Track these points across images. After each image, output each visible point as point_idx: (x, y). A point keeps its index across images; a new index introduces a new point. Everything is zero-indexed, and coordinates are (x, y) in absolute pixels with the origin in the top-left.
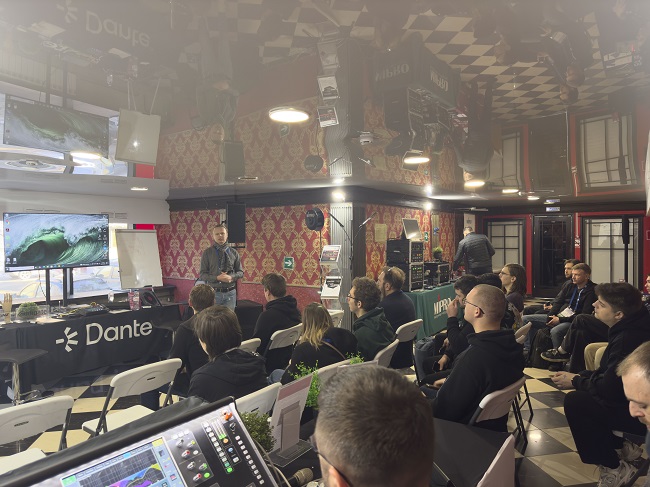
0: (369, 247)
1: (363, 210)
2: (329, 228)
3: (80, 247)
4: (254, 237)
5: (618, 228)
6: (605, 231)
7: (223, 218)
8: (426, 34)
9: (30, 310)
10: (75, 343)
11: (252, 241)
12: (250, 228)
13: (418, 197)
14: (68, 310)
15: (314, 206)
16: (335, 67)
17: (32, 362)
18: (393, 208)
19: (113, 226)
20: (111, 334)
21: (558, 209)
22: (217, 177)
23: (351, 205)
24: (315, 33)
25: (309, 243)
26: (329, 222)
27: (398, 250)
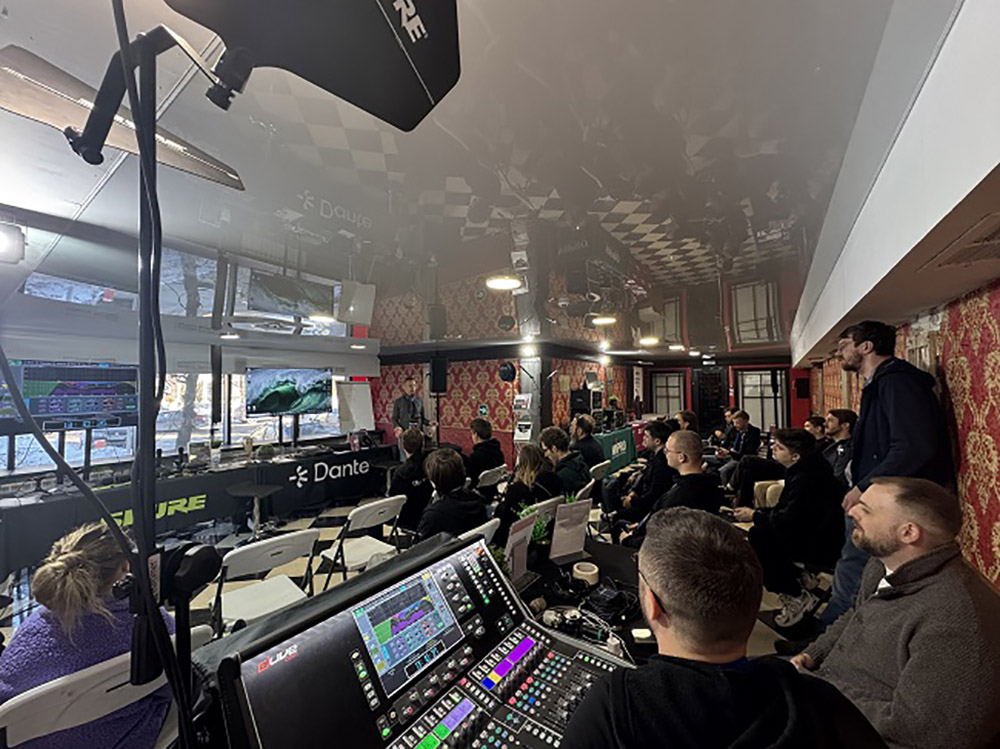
0: (554, 396)
1: (550, 364)
2: (519, 379)
3: (308, 397)
5: (768, 378)
7: (427, 371)
9: (268, 451)
10: (306, 480)
11: (451, 391)
13: (594, 352)
14: (299, 452)
15: (506, 360)
16: (526, 243)
18: (574, 362)
20: (335, 472)
21: (714, 363)
23: (539, 359)
24: (508, 216)
25: (502, 393)
26: (520, 374)
27: (581, 400)
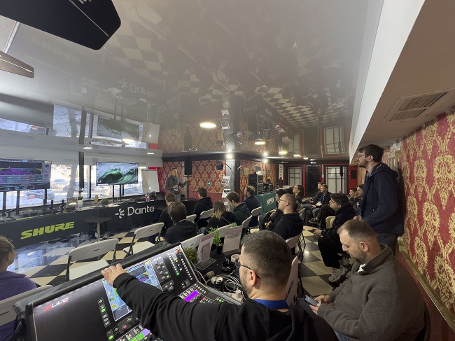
0: (241, 177)
1: (239, 162)
2: (225, 169)
3: (126, 176)
4: (195, 173)
5: (338, 170)
6: (333, 171)
7: (183, 165)
8: (264, 94)
9: (106, 201)
10: (123, 215)
12: (194, 169)
13: (261, 157)
14: (121, 201)
15: (219, 160)
16: (228, 106)
17: (105, 222)
18: (251, 161)
19: (140, 168)
20: (138, 211)
21: (315, 163)
22: (181, 149)
23: (234, 160)
25: (217, 175)
26: (225, 167)
27: (253, 179)
